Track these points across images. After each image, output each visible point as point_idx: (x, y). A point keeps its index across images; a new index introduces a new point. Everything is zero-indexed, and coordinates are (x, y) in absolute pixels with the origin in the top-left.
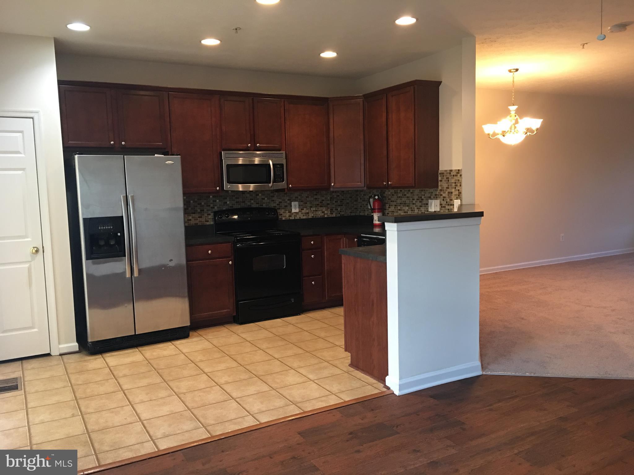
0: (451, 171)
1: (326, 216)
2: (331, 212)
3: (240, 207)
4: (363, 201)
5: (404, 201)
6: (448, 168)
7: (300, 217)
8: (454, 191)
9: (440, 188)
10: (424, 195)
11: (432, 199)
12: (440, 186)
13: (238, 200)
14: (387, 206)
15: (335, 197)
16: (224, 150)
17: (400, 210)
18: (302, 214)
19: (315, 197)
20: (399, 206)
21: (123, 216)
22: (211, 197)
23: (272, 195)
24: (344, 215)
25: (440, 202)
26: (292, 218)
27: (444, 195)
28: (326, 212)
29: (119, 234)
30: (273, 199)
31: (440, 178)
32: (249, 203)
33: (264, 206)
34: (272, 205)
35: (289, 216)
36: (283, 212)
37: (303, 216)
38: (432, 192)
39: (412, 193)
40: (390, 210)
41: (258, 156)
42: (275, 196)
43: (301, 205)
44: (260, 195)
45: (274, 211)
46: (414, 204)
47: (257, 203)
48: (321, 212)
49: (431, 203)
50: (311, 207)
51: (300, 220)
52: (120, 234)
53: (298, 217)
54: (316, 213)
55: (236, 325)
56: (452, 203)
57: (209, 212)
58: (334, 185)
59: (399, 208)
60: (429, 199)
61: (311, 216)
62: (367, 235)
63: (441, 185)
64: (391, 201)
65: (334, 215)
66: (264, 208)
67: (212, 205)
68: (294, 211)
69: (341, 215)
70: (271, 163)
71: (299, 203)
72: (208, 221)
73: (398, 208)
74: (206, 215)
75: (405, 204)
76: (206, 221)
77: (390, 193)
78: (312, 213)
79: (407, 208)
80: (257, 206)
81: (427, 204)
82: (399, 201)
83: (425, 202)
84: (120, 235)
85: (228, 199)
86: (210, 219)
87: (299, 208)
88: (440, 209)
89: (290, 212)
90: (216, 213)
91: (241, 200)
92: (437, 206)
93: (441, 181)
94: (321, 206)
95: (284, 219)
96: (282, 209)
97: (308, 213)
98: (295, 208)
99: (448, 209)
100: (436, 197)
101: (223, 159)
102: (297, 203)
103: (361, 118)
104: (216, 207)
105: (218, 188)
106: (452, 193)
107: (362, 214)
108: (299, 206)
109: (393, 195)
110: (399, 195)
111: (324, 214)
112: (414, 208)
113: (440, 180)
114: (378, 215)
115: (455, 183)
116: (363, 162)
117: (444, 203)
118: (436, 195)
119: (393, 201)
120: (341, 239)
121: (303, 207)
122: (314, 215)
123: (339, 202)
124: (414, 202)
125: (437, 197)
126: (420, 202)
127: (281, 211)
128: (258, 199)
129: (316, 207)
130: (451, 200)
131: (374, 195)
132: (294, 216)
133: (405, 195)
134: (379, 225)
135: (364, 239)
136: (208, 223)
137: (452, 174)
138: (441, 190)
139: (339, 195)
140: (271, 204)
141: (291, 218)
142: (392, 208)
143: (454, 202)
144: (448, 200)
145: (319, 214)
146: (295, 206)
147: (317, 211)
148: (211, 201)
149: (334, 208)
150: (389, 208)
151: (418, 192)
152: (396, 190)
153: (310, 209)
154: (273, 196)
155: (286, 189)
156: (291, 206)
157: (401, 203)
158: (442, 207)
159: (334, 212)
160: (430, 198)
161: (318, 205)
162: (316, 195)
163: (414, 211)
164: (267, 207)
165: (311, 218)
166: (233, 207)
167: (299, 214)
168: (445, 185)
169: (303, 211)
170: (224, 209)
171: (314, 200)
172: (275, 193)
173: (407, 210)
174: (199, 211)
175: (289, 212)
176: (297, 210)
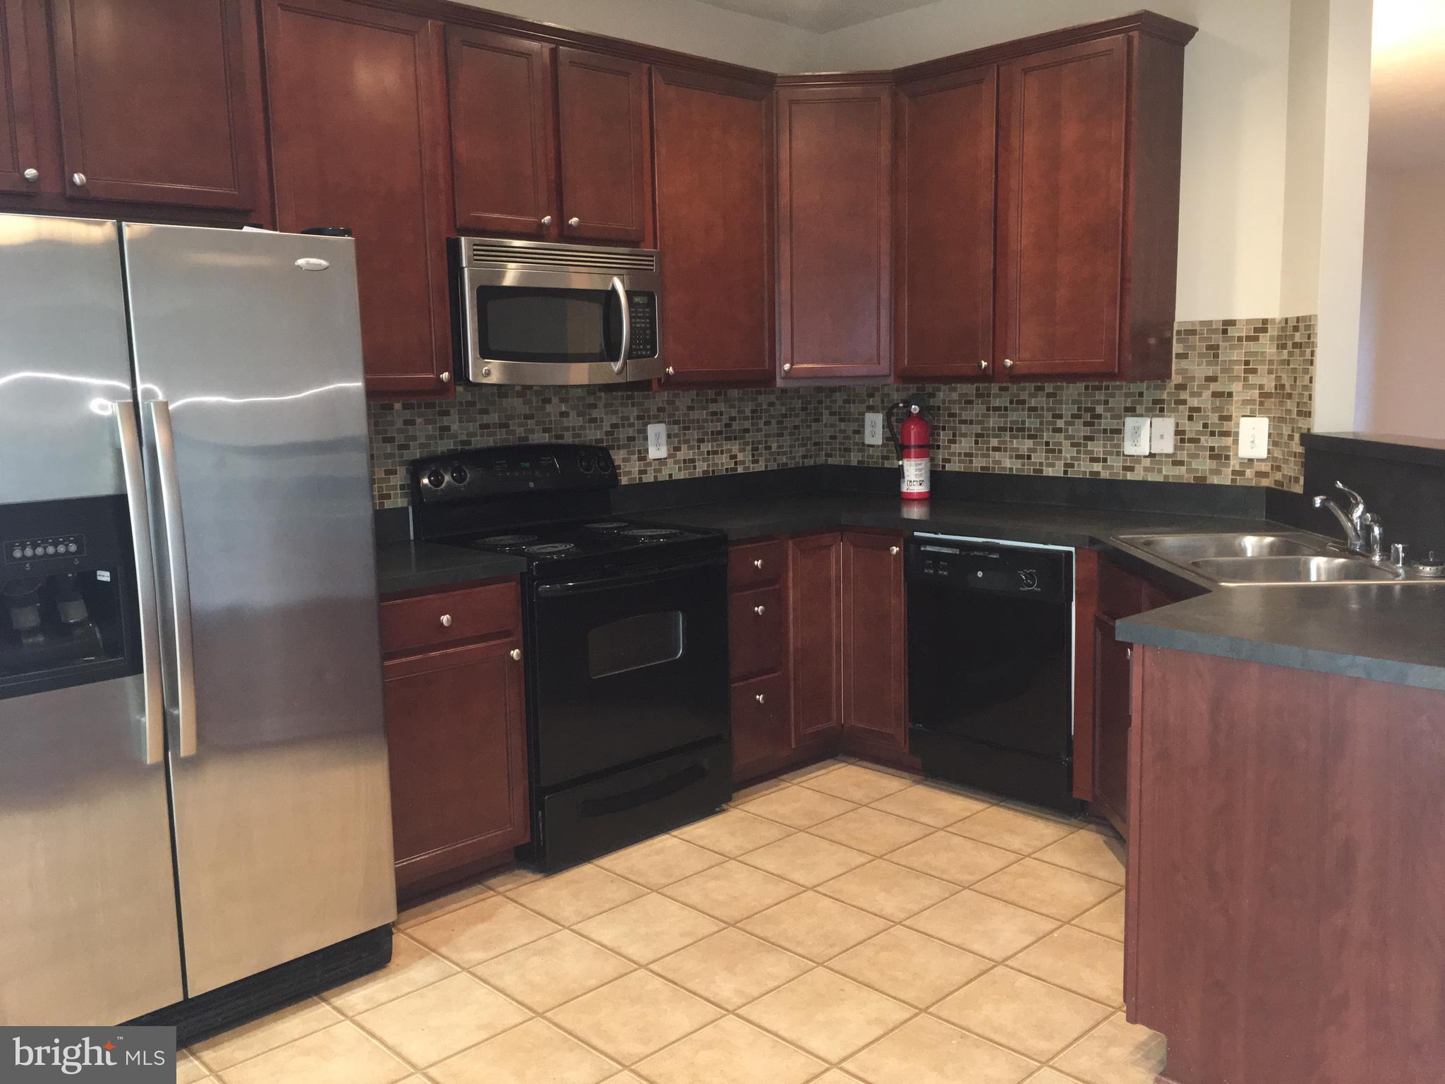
0: (1232, 323)
1: (740, 470)
2: (753, 455)
3: (491, 444)
4: (842, 420)
5: (1013, 422)
6: (1216, 315)
7: (670, 475)
8: (1240, 389)
9: (1176, 379)
10: (1106, 402)
11: (1141, 416)
12: (1177, 374)
13: (486, 419)
14: (944, 437)
15: (764, 407)
16: (468, 232)
17: (996, 449)
18: (675, 463)
19: (713, 407)
20: (995, 436)
21: (124, 497)
22: (398, 406)
23: (591, 400)
24: (787, 464)
25: (1177, 425)
26: (649, 478)
27: (1194, 402)
28: (740, 457)
29: (104, 576)
30: (595, 414)
31: (1177, 348)
32: (520, 431)
33: (568, 439)
34: (592, 435)
35: (641, 472)
36: (624, 460)
37: (680, 469)
38: (1141, 394)
39: (1049, 395)
40: (956, 448)
41: (578, 261)
42: (601, 404)
43: (677, 435)
44: (555, 400)
45: (600, 455)
46: (1059, 430)
47: (545, 431)
48: (726, 458)
49: (1137, 431)
50: (701, 441)
51: (672, 483)
52: (108, 574)
53: (663, 476)
54: (713, 458)
55: (530, 876)
56: (1227, 426)
57: (393, 464)
58: (790, 369)
59: (994, 442)
60: (1125, 416)
61: (701, 468)
62: (940, 536)
63: (1182, 372)
64: (962, 422)
65: (760, 467)
66: (569, 446)
67: (400, 439)
68: (653, 453)
69: (778, 465)
70: (620, 287)
71: (668, 430)
72: (388, 497)
73: (988, 442)
74: (383, 476)
75: (1019, 430)
76: (382, 497)
77: (955, 396)
78: (704, 460)
79: (1029, 443)
80: (545, 438)
81: (1119, 432)
82: (993, 421)
83: (1106, 423)
84: (108, 579)
85: (455, 416)
86: (394, 488)
87: (668, 444)
88: (1176, 447)
89: (643, 456)
90: (416, 469)
91: (494, 418)
92: (1162, 436)
93: (1180, 356)
94: (727, 439)
95: (625, 481)
96: (619, 448)
97: (693, 461)
98: (658, 445)
99: (1212, 449)
100: (1158, 408)
101: (464, 265)
102: (662, 428)
103: (885, 148)
104: (414, 446)
105: (445, 376)
106: (1230, 395)
107: (836, 460)
108: (669, 436)
109: (971, 402)
110: (997, 402)
111: (736, 463)
112: (1060, 444)
113: (1177, 354)
114: (921, 464)
115: (1247, 363)
116: (885, 294)
117: (1192, 428)
118: (1157, 402)
119: (971, 422)
120: (832, 546)
121: (679, 442)
122: (708, 466)
123: (774, 422)
124: (1060, 423)
125: (1162, 410)
126: (1086, 424)
127: (618, 456)
128: (549, 414)
129: (714, 440)
130: (1229, 418)
131: (904, 403)
132: (656, 471)
133: (1023, 402)
134: (921, 497)
135: (929, 548)
136: (388, 505)
137: (1232, 332)
138: (1181, 387)
139: (775, 400)
140: (588, 431)
141: (645, 479)
142: (965, 445)
143: (1238, 425)
144: (1214, 418)
145: (723, 463)
146: (657, 436)
147: (715, 453)
148: (399, 424)
149: (760, 442)
150: (953, 441)
151: (1079, 394)
152: (981, 385)
153: (699, 448)
154: (594, 406)
155: (653, 383)
156: (646, 438)
157: (1001, 429)
158: (1182, 441)
159: (761, 455)
160: (1131, 411)
161: (720, 433)
162: (715, 401)
163: (1060, 451)
164: (577, 441)
165: (701, 475)
166: (469, 443)
167: (668, 465)
168: (1200, 369)
169: (681, 455)
170: (442, 451)
171: (710, 418)
172: (598, 394)
173: (1029, 450)
175: (640, 459)
176: (663, 452)
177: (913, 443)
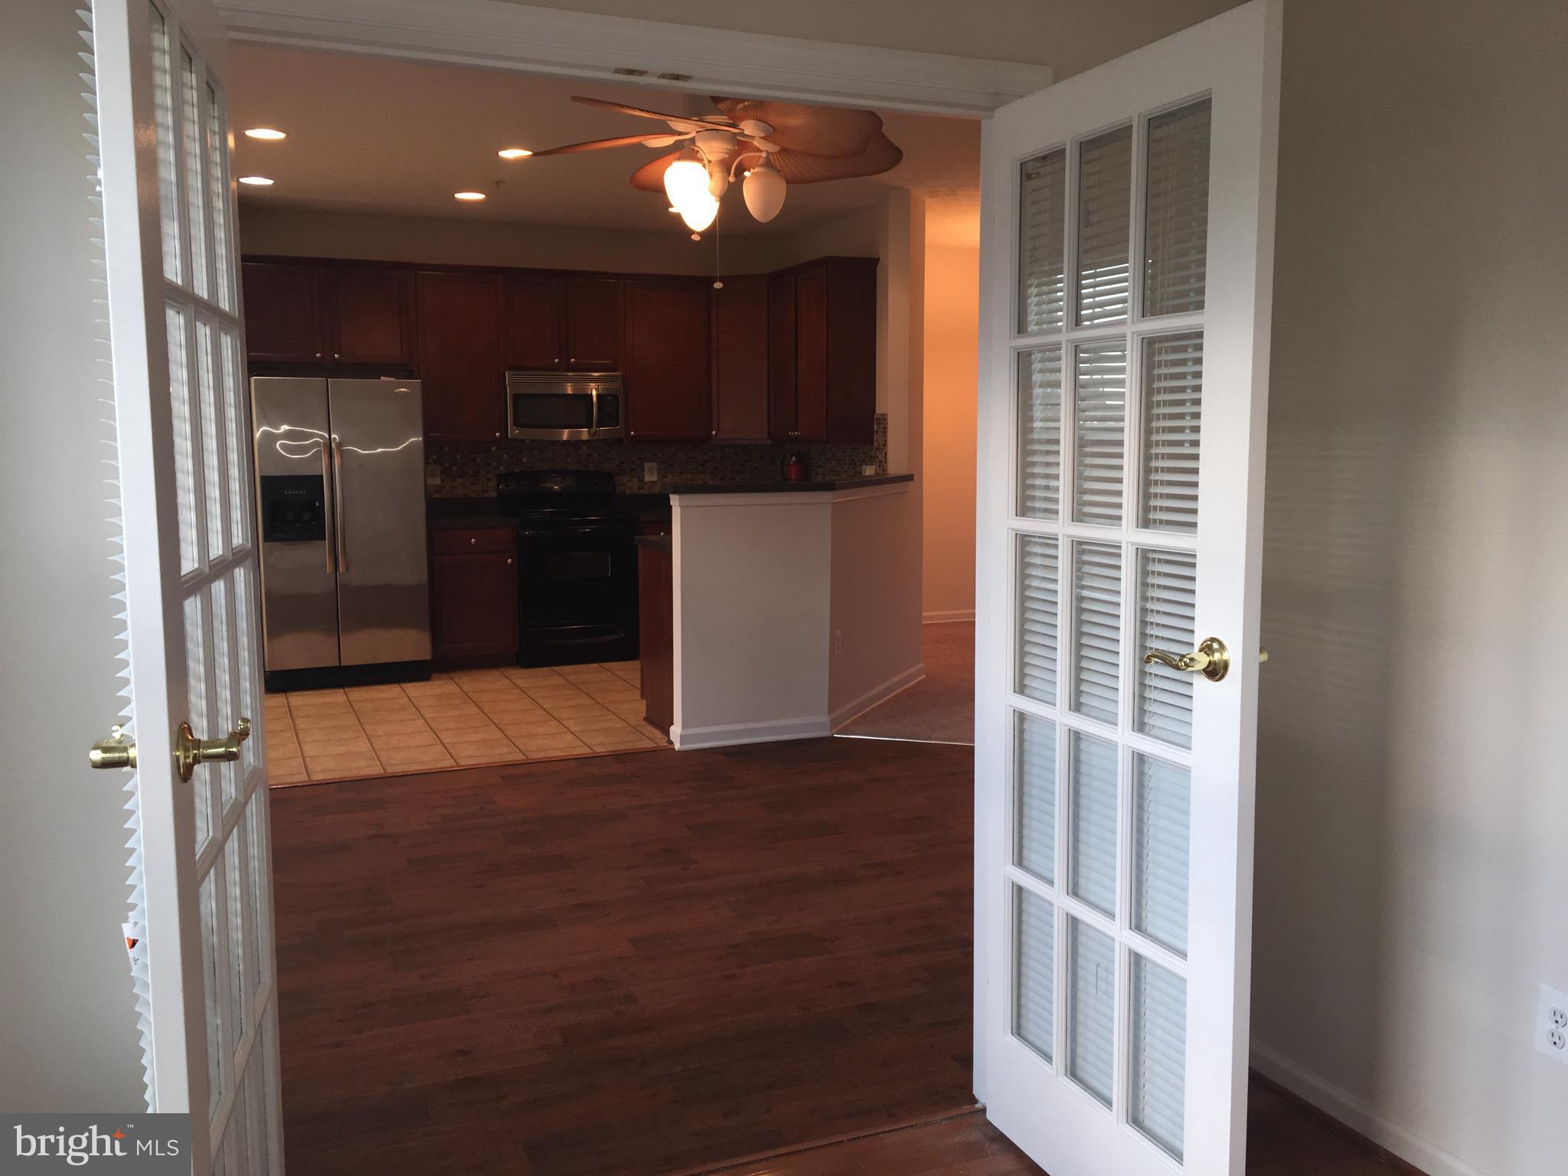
6: (881, 412)
9: (876, 445)
10: (858, 458)
12: (876, 442)
13: (543, 456)
16: (510, 369)
18: (663, 484)
19: (691, 455)
21: (322, 476)
22: (493, 449)
23: (606, 448)
25: (875, 469)
26: (645, 491)
27: (880, 457)
29: (317, 504)
30: (610, 455)
31: (876, 428)
32: (562, 463)
33: (592, 467)
34: (606, 467)
35: (639, 488)
36: (628, 481)
38: (866, 452)
41: (570, 380)
42: (613, 450)
43: (663, 469)
44: (584, 448)
45: (610, 477)
47: (578, 463)
48: (700, 483)
49: (865, 471)
50: (681, 473)
53: (655, 491)
57: (490, 476)
58: (716, 434)
60: (862, 464)
63: (877, 440)
66: (591, 471)
67: (494, 464)
68: (647, 478)
70: (594, 393)
71: (658, 466)
72: (487, 491)
74: (484, 481)
75: (835, 471)
76: (483, 491)
80: (578, 467)
82: (827, 467)
84: (319, 505)
85: (525, 453)
86: (490, 487)
87: (658, 474)
89: (641, 479)
90: (501, 478)
91: (547, 456)
94: (701, 473)
95: (628, 492)
96: (624, 474)
98: (651, 474)
100: (871, 461)
101: (507, 384)
102: (654, 465)
104: (501, 468)
105: (499, 434)
108: (659, 469)
113: (876, 431)
117: (880, 471)
118: (871, 457)
121: (666, 473)
127: (624, 479)
129: (691, 473)
131: (790, 455)
132: (649, 488)
136: (486, 495)
138: (877, 449)
139: (727, 451)
140: (604, 464)
141: (642, 492)
146: (651, 470)
148: (494, 457)
153: (680, 477)
154: (610, 451)
156: (643, 470)
160: (864, 462)
161: (695, 469)
162: (692, 451)
164: (597, 469)
167: (658, 485)
169: (667, 480)
170: (517, 471)
171: (689, 460)
172: (612, 445)
174: (470, 472)
175: (639, 481)
176: (655, 478)
177: (793, 478)
